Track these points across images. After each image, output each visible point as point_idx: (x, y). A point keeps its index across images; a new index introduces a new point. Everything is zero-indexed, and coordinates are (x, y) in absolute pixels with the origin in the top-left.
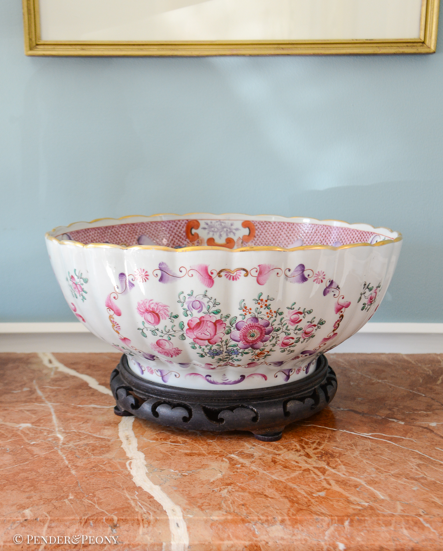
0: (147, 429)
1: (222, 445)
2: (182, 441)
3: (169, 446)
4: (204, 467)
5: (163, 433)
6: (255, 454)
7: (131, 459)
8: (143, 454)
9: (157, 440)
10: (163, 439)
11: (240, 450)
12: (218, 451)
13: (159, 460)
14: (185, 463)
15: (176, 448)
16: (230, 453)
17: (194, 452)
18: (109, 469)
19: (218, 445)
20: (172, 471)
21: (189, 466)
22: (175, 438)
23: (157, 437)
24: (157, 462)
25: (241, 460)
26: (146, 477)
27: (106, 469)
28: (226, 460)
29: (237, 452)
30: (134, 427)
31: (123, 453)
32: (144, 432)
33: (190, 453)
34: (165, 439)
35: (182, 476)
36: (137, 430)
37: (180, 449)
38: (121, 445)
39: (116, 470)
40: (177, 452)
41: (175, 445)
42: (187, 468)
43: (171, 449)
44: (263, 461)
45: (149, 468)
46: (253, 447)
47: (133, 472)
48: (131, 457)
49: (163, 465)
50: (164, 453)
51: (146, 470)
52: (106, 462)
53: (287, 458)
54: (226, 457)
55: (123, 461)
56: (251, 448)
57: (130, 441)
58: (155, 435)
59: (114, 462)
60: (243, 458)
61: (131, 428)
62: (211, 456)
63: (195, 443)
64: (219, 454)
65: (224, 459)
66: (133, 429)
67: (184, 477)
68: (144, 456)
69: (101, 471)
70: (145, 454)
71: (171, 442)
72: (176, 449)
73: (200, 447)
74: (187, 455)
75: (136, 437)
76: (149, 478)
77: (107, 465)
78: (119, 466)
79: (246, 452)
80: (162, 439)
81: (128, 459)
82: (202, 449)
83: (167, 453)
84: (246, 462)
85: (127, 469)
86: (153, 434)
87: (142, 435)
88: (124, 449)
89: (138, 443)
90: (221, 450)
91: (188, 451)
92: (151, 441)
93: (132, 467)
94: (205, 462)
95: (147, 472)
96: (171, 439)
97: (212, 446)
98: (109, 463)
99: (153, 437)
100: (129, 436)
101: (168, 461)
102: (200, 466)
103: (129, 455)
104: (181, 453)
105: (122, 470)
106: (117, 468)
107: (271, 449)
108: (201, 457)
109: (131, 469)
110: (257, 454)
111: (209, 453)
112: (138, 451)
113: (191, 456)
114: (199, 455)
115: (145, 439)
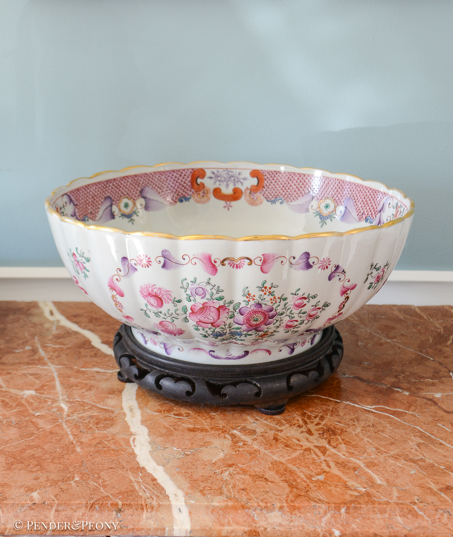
0: (150, 398)
1: (225, 419)
2: (185, 413)
3: (172, 420)
4: (206, 444)
5: (166, 403)
6: (257, 430)
7: (135, 435)
8: (146, 428)
9: (160, 412)
10: (167, 411)
11: (243, 425)
12: (221, 426)
13: (163, 436)
14: (188, 440)
15: (179, 421)
16: (232, 429)
17: (197, 427)
18: (113, 447)
19: (221, 419)
20: (175, 449)
21: (192, 444)
22: (178, 409)
23: (161, 409)
24: (160, 438)
25: (244, 437)
26: (150, 456)
27: (111, 446)
28: (228, 437)
29: (239, 428)
30: (138, 396)
31: (126, 427)
32: (148, 402)
33: (193, 428)
34: (169, 411)
35: (185, 455)
36: (141, 399)
37: (183, 423)
38: (125, 418)
39: (120, 448)
40: (180, 427)
41: (178, 418)
42: (189, 445)
43: (175, 423)
44: (265, 439)
45: (152, 445)
46: (255, 421)
47: (137, 451)
48: (135, 433)
49: (166, 442)
50: (168, 428)
51: (150, 448)
52: (110, 438)
53: (289, 435)
54: (228, 434)
55: (127, 437)
56: (253, 423)
57: (133, 413)
58: (158, 406)
59: (118, 438)
60: (245, 435)
61: (134, 397)
62: (214, 432)
63: (198, 416)
64: (221, 429)
65: (227, 436)
66: (137, 399)
67: (186, 457)
68: (148, 431)
69: (105, 449)
70: (148, 429)
71: (175, 415)
72: (179, 423)
73: (203, 421)
74: (190, 430)
75: (140, 408)
76: (152, 457)
77: (111, 441)
78: (122, 443)
79: (249, 427)
80: (165, 411)
81: (132, 434)
82: (205, 424)
83: (170, 428)
84: (248, 439)
85: (130, 446)
86: (156, 405)
87: (146, 405)
88: (127, 422)
89: (142, 415)
90: (224, 425)
91: (191, 426)
92: (155, 414)
93: (135, 443)
94: (207, 439)
95: (151, 450)
96: (174, 411)
97: (215, 420)
98: (113, 439)
99: (156, 409)
100: (132, 407)
101: (171, 438)
102: (203, 444)
103: (133, 430)
104: (185, 428)
105: (126, 447)
106: (121, 446)
107: (273, 424)
108: (204, 433)
109: (135, 446)
110: (259, 430)
111: (212, 429)
112: (141, 426)
113: (194, 431)
114: (202, 430)
115: (149, 411)
